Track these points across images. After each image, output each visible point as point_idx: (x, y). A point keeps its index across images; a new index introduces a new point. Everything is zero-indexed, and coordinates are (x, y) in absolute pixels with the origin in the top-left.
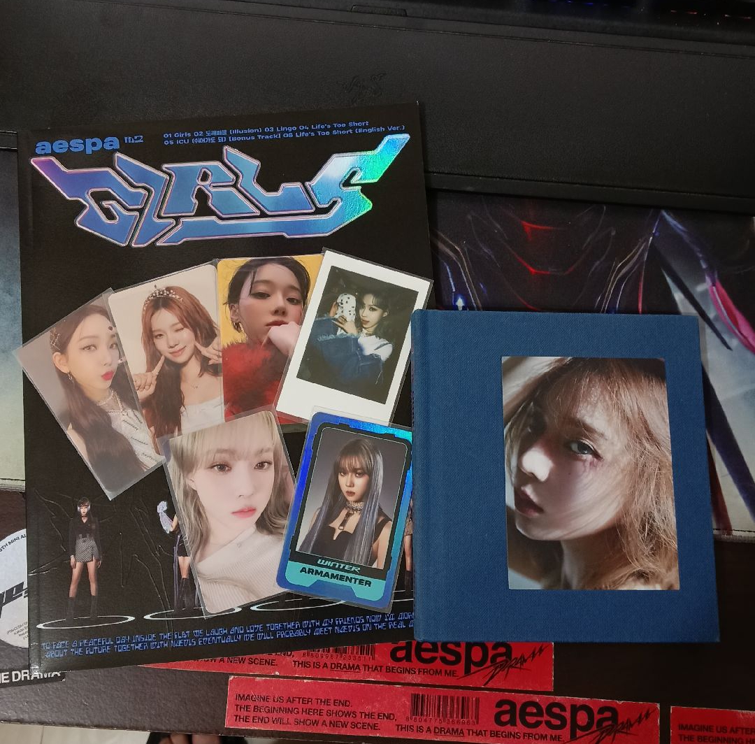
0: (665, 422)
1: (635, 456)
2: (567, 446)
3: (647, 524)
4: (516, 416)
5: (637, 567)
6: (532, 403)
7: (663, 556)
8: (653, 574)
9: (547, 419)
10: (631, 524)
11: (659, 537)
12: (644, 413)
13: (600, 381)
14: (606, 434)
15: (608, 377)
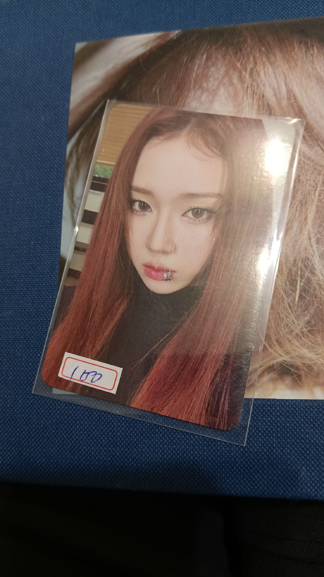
3: (299, 279)
8: (310, 368)
13: (224, 57)
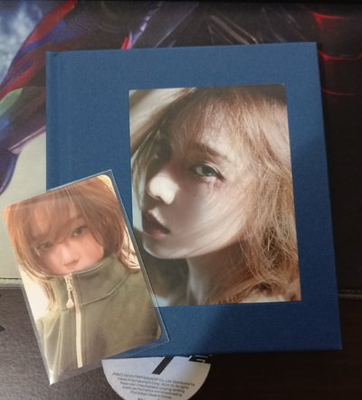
0: (286, 142)
1: (257, 175)
2: (192, 170)
4: (143, 144)
5: (260, 280)
6: (159, 132)
7: (286, 268)
9: (173, 145)
10: (254, 239)
11: (281, 251)
12: (266, 135)
14: (229, 157)
15: (231, 103)
